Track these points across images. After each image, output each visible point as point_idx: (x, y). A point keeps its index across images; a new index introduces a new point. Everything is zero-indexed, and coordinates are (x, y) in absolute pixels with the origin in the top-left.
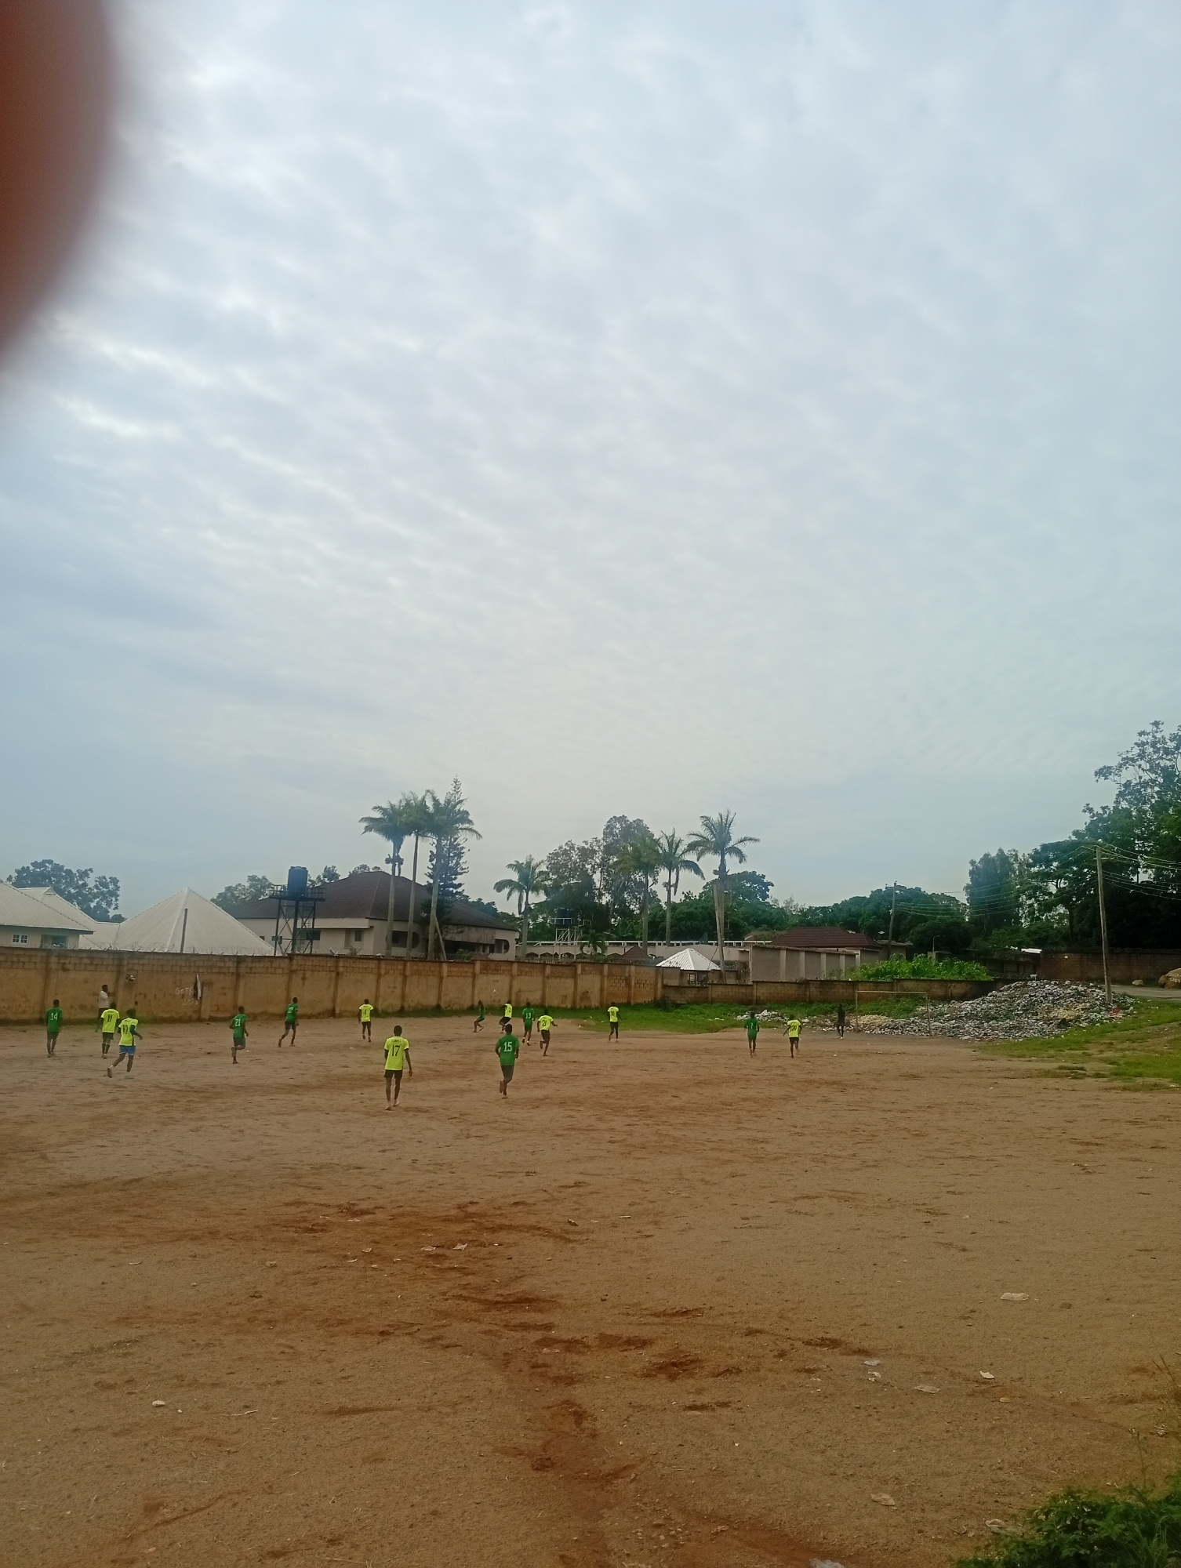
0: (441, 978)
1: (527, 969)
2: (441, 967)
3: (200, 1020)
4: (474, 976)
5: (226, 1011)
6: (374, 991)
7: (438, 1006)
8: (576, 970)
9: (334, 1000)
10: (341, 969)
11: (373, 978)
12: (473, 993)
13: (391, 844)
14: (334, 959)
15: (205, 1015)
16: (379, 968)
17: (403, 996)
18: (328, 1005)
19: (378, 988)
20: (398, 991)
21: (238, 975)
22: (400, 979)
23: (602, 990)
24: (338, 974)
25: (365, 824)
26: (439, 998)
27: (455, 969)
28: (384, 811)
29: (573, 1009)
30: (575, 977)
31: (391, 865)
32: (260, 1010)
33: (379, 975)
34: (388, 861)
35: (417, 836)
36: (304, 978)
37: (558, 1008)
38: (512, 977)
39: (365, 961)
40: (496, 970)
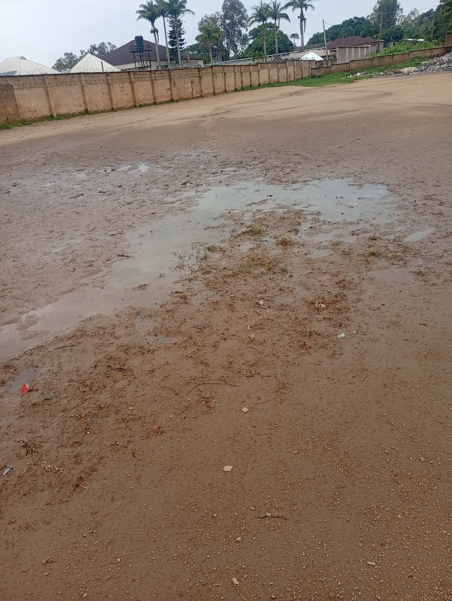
0: (250, 73)
1: (272, 66)
2: (249, 67)
3: (193, 98)
4: (258, 71)
5: (199, 93)
6: (234, 80)
7: (251, 85)
8: (287, 65)
9: (225, 86)
10: (226, 71)
11: (233, 74)
12: (259, 78)
13: (150, 23)
14: (222, 67)
15: (195, 96)
16: (234, 70)
17: (242, 82)
18: (223, 88)
19: (235, 78)
20: (240, 79)
21: (200, 77)
22: (240, 74)
23: (294, 73)
24: (225, 73)
25: (139, 15)
26: (251, 82)
27: (253, 68)
28: (145, 7)
29: (287, 82)
30: (286, 68)
31: (153, 34)
32: (207, 92)
33: (235, 73)
34: (152, 32)
35: (164, 16)
36: (216, 76)
37: (283, 82)
38: (269, 70)
39: (230, 67)
40: (264, 67)
